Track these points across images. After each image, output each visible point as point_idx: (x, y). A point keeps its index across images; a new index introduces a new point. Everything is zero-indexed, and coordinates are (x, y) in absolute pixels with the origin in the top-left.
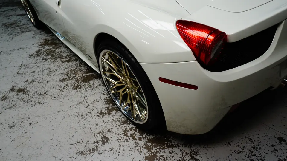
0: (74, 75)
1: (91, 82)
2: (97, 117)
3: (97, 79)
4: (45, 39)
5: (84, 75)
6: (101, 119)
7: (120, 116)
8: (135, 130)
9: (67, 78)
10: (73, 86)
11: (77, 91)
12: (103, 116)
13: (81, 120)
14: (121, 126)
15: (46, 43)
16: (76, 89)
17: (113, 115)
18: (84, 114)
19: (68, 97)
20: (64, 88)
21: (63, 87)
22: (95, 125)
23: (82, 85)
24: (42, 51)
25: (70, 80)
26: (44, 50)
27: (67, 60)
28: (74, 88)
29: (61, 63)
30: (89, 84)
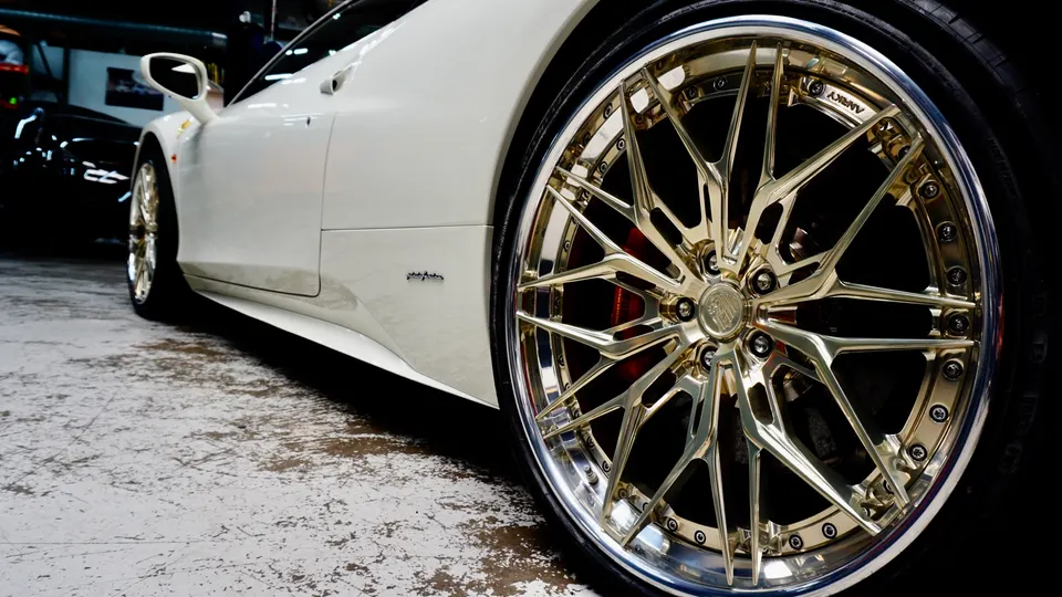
1: (374, 460)
3: (408, 453)
5: (332, 436)
9: (232, 434)
10: (261, 459)
15: (167, 345)
16: (278, 468)
23: (316, 462)
24: (140, 358)
27: (251, 389)
28: (269, 465)
29: (219, 394)
30: (360, 462)
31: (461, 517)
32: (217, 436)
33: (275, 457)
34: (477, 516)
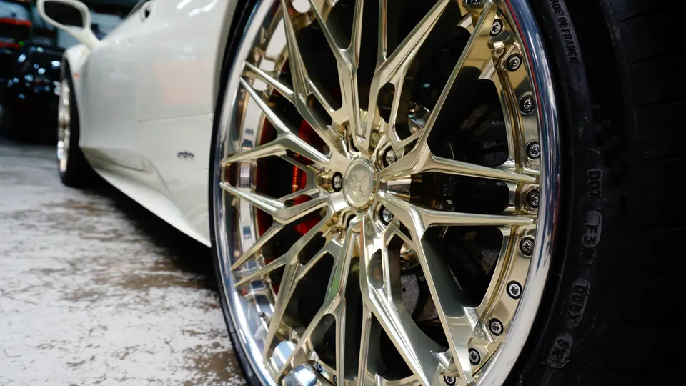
0: (99, 268)
1: (155, 293)
5: (136, 273)
9: (63, 270)
10: (67, 291)
11: (75, 305)
16: (76, 298)
19: (14, 317)
20: (25, 290)
21: (24, 286)
23: (108, 294)
25: (74, 273)
27: (103, 236)
28: (70, 296)
29: (77, 239)
30: (143, 294)
31: (192, 342)
32: (47, 272)
33: (80, 289)
34: (206, 342)
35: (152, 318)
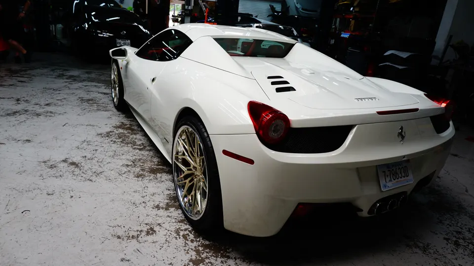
0: (141, 164)
1: (159, 175)
2: (151, 209)
3: (167, 173)
4: (122, 123)
5: (153, 167)
6: (155, 211)
7: (179, 214)
8: (189, 231)
9: (131, 165)
10: (135, 174)
11: (138, 179)
12: (159, 209)
13: (131, 207)
14: (175, 224)
15: (122, 126)
16: (138, 177)
17: (170, 211)
18: (137, 202)
19: (125, 183)
20: (124, 173)
21: (123, 172)
22: (145, 215)
23: (146, 175)
24: (114, 133)
25: (135, 167)
26: (117, 132)
27: (139, 147)
29: (131, 149)
30: (155, 176)
31: (168, 192)
32: (128, 166)
33: (138, 173)
34: (172, 192)
35: (158, 184)
